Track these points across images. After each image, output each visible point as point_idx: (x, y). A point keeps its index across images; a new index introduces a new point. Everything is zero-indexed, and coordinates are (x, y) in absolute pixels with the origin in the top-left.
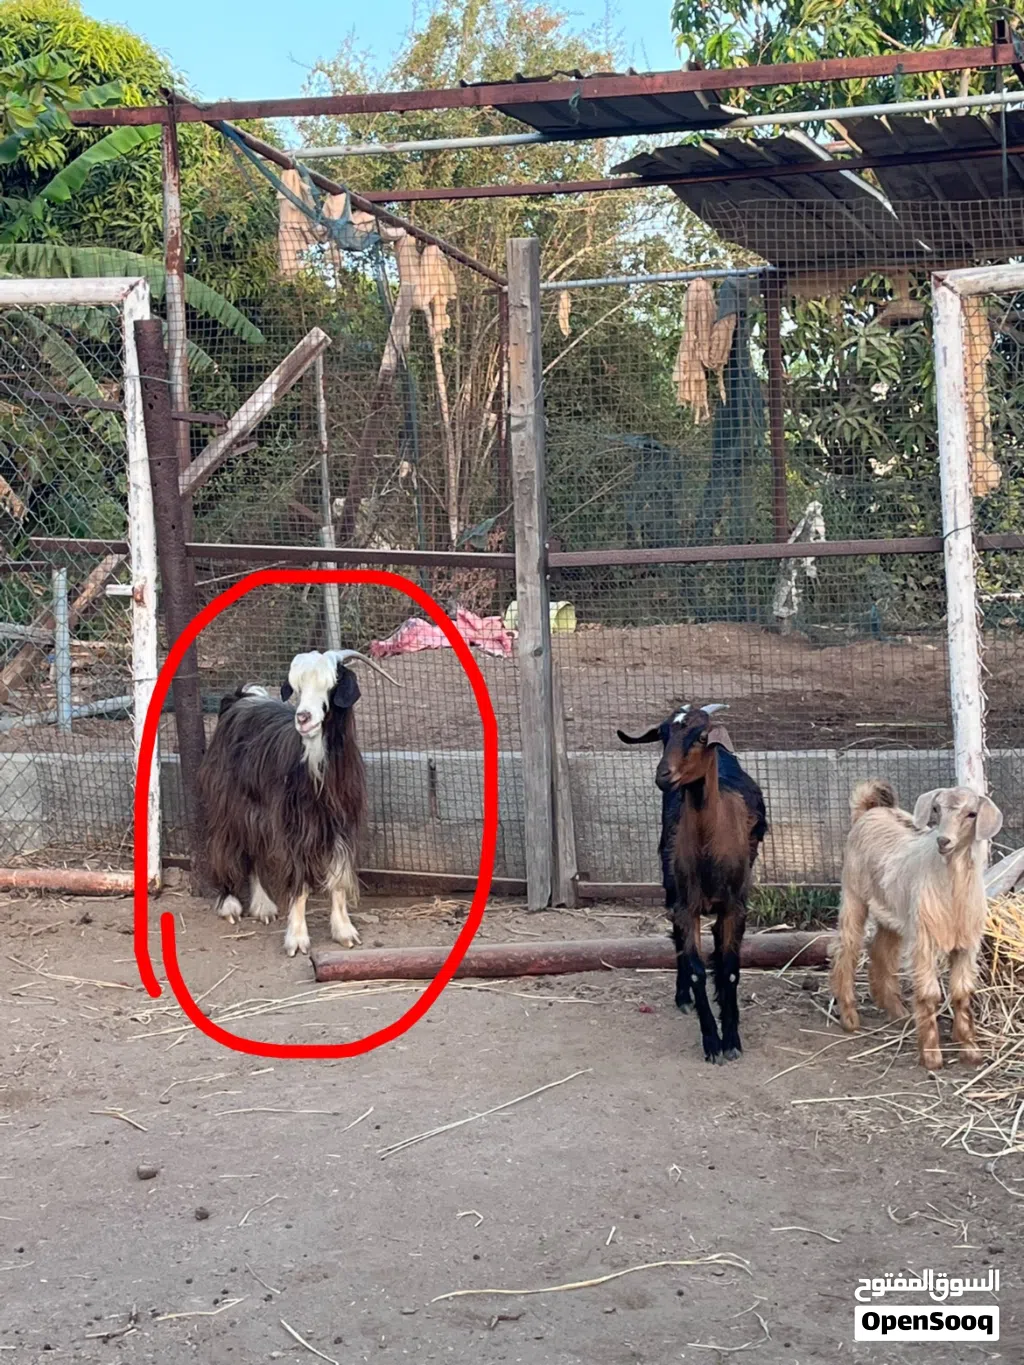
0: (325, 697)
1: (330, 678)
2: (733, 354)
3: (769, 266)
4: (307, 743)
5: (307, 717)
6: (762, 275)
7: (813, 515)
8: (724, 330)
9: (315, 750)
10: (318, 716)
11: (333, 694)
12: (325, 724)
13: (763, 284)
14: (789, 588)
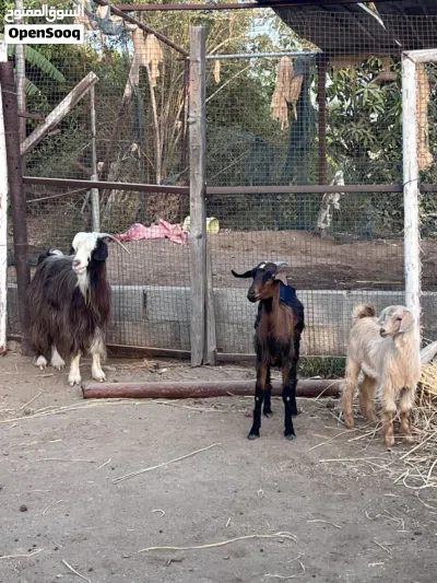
0: (89, 254)
1: (92, 245)
2: (301, 94)
3: (321, 52)
4: (79, 276)
5: (80, 263)
6: (318, 55)
7: (339, 177)
8: (297, 82)
10: (85, 263)
11: (94, 253)
13: (317, 60)
14: (326, 214)
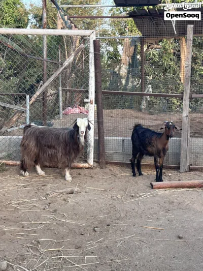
2: (134, 54)
3: (142, 36)
8: (132, 49)
14: (144, 102)
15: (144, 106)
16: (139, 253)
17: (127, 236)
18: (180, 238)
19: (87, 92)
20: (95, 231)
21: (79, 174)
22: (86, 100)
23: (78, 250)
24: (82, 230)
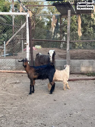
0: (52, 54)
2: (57, 22)
3: (61, 14)
4: (50, 59)
5: (51, 56)
6: (60, 15)
7: (64, 38)
8: (56, 20)
9: (51, 59)
10: (52, 56)
11: (53, 54)
12: (52, 57)
13: (60, 16)
14: (62, 45)
15: (62, 46)
16: (36, 106)
17: (34, 100)
18: (55, 100)
19: (26, 40)
20: (21, 98)
21: (22, 76)
22: (25, 43)
23: (11, 105)
24: (16, 98)
